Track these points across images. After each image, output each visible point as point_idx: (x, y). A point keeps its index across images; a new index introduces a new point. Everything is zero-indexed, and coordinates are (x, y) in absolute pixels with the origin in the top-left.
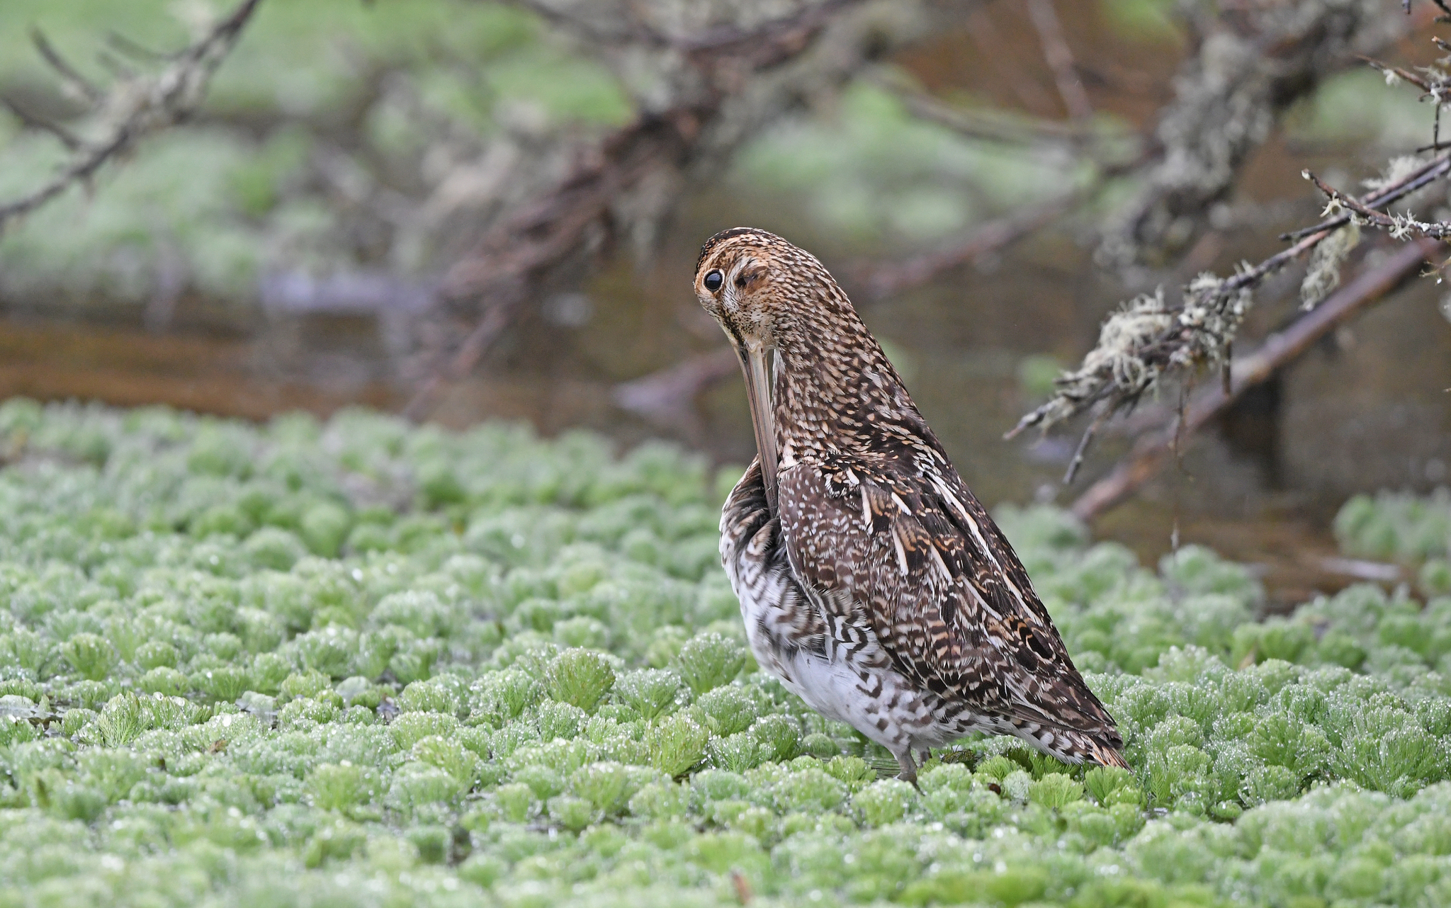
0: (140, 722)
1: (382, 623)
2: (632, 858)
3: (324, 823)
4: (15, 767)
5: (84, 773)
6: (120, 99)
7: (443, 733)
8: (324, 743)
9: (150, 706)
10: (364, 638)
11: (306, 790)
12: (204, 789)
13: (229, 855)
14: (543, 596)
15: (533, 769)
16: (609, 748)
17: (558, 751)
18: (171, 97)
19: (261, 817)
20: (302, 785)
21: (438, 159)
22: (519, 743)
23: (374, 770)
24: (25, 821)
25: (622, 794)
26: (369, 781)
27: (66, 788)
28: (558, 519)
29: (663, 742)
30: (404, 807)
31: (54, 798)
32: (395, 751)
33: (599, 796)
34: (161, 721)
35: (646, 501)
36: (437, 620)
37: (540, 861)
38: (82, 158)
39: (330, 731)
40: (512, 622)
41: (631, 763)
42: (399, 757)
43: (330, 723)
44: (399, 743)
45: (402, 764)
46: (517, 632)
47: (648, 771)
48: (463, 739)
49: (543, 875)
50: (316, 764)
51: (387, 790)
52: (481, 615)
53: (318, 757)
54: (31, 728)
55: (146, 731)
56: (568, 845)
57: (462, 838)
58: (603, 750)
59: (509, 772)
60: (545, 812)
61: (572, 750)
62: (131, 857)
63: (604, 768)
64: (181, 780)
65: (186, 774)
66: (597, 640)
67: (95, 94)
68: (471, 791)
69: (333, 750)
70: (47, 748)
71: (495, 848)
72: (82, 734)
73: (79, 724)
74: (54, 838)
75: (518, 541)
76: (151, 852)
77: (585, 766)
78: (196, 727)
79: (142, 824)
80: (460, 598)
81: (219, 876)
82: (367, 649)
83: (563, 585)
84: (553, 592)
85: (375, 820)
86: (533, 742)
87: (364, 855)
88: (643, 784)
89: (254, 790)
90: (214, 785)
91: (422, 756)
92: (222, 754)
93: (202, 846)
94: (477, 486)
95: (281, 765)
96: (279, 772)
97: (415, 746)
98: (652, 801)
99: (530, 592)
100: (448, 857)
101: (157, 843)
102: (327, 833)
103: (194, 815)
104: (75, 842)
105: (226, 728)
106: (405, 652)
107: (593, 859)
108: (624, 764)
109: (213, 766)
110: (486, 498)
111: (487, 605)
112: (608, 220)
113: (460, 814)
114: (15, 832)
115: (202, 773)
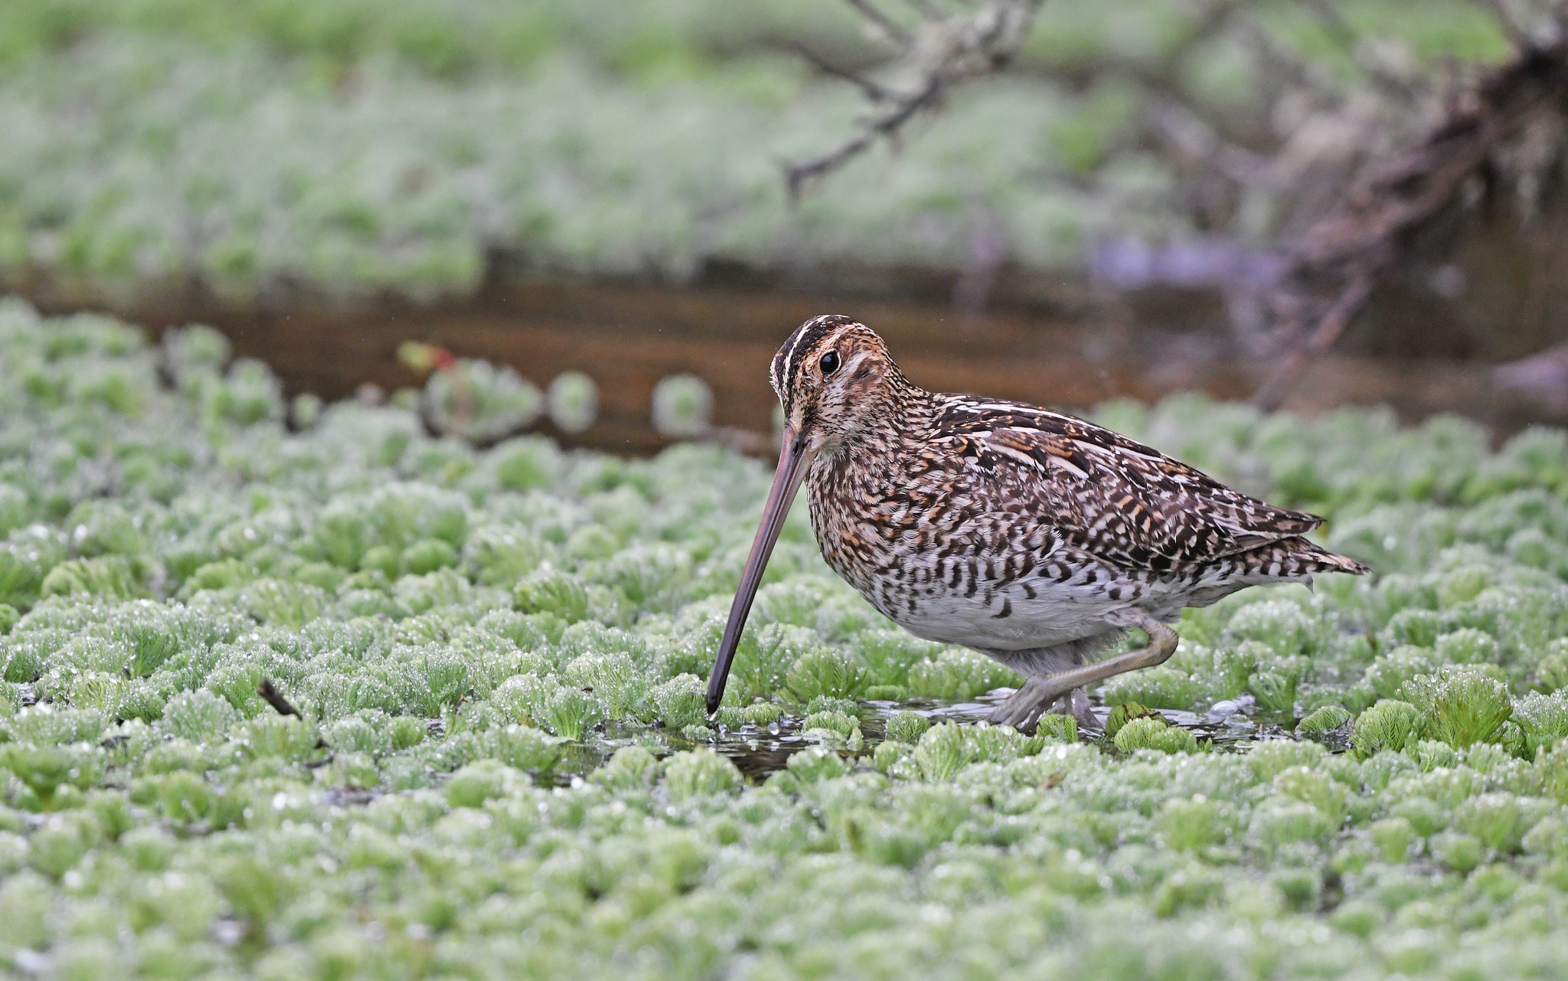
0: (963, 755)
1: (1238, 637)
2: (1529, 902)
3: (1175, 867)
4: (823, 806)
5: (900, 813)
6: (931, 41)
7: (1308, 763)
8: (1173, 776)
9: (974, 736)
10: (1219, 655)
11: (1154, 829)
12: (1037, 829)
13: (1068, 905)
14: (1419, 605)
15: (1413, 803)
16: (1497, 779)
17: (1440, 782)
18: (989, 38)
19: (1104, 860)
20: (1149, 823)
21: (1291, 108)
22: (1393, 775)
23: (1231, 805)
24: (836, 868)
25: (1514, 830)
26: (1226, 819)
27: (882, 830)
28: (1435, 517)
29: (1557, 770)
30: (1267, 848)
31: (868, 841)
32: (1253, 784)
33: (1489, 831)
34: (986, 753)
35: (1536, 495)
36: (1300, 633)
37: (1423, 907)
38: (889, 110)
39: (1179, 763)
40: (1386, 635)
41: (1523, 795)
42: (1259, 791)
43: (1180, 754)
44: (1258, 775)
45: (1263, 799)
46: (1392, 648)
47: (1543, 803)
48: (1331, 770)
49: (1427, 923)
50: (1164, 800)
51: (1246, 828)
52: (1350, 628)
53: (1166, 792)
54: (840, 762)
55: (970, 765)
56: (1453, 888)
57: (1333, 882)
58: (1491, 781)
59: (1385, 807)
60: (1427, 852)
61: (1455, 780)
62: (957, 907)
63: (1494, 800)
64: (1012, 820)
65: (1018, 812)
66: (1485, 654)
67: (901, 36)
68: (1342, 829)
69: (1185, 783)
70: (859, 785)
71: (1371, 893)
72: (897, 769)
73: (894, 759)
74: (868, 886)
75: (1390, 543)
76: (980, 901)
77: (1472, 798)
78: (1027, 759)
79: (968, 870)
80: (1326, 610)
81: (1057, 928)
82: (1222, 669)
83: (1443, 592)
84: (1431, 601)
85: (1234, 862)
86: (1408, 772)
87: (1222, 902)
88: (1538, 818)
89: (1095, 829)
90: (1051, 825)
91: (1285, 790)
92: (1056, 790)
93: (1037, 895)
94: (1342, 481)
95: (1125, 801)
96: (1123, 809)
97: (1277, 779)
98: (1550, 837)
99: (1405, 602)
100: (1316, 903)
101: (986, 891)
102: (1178, 879)
103: (1028, 859)
104: (893, 891)
105: (1060, 761)
106: (1266, 670)
107: (1483, 904)
108: (1516, 795)
109: (1048, 803)
110: (1351, 495)
111: (1357, 615)
112: (1489, 173)
113: (1331, 854)
114: (825, 881)
115: (1036, 812)
